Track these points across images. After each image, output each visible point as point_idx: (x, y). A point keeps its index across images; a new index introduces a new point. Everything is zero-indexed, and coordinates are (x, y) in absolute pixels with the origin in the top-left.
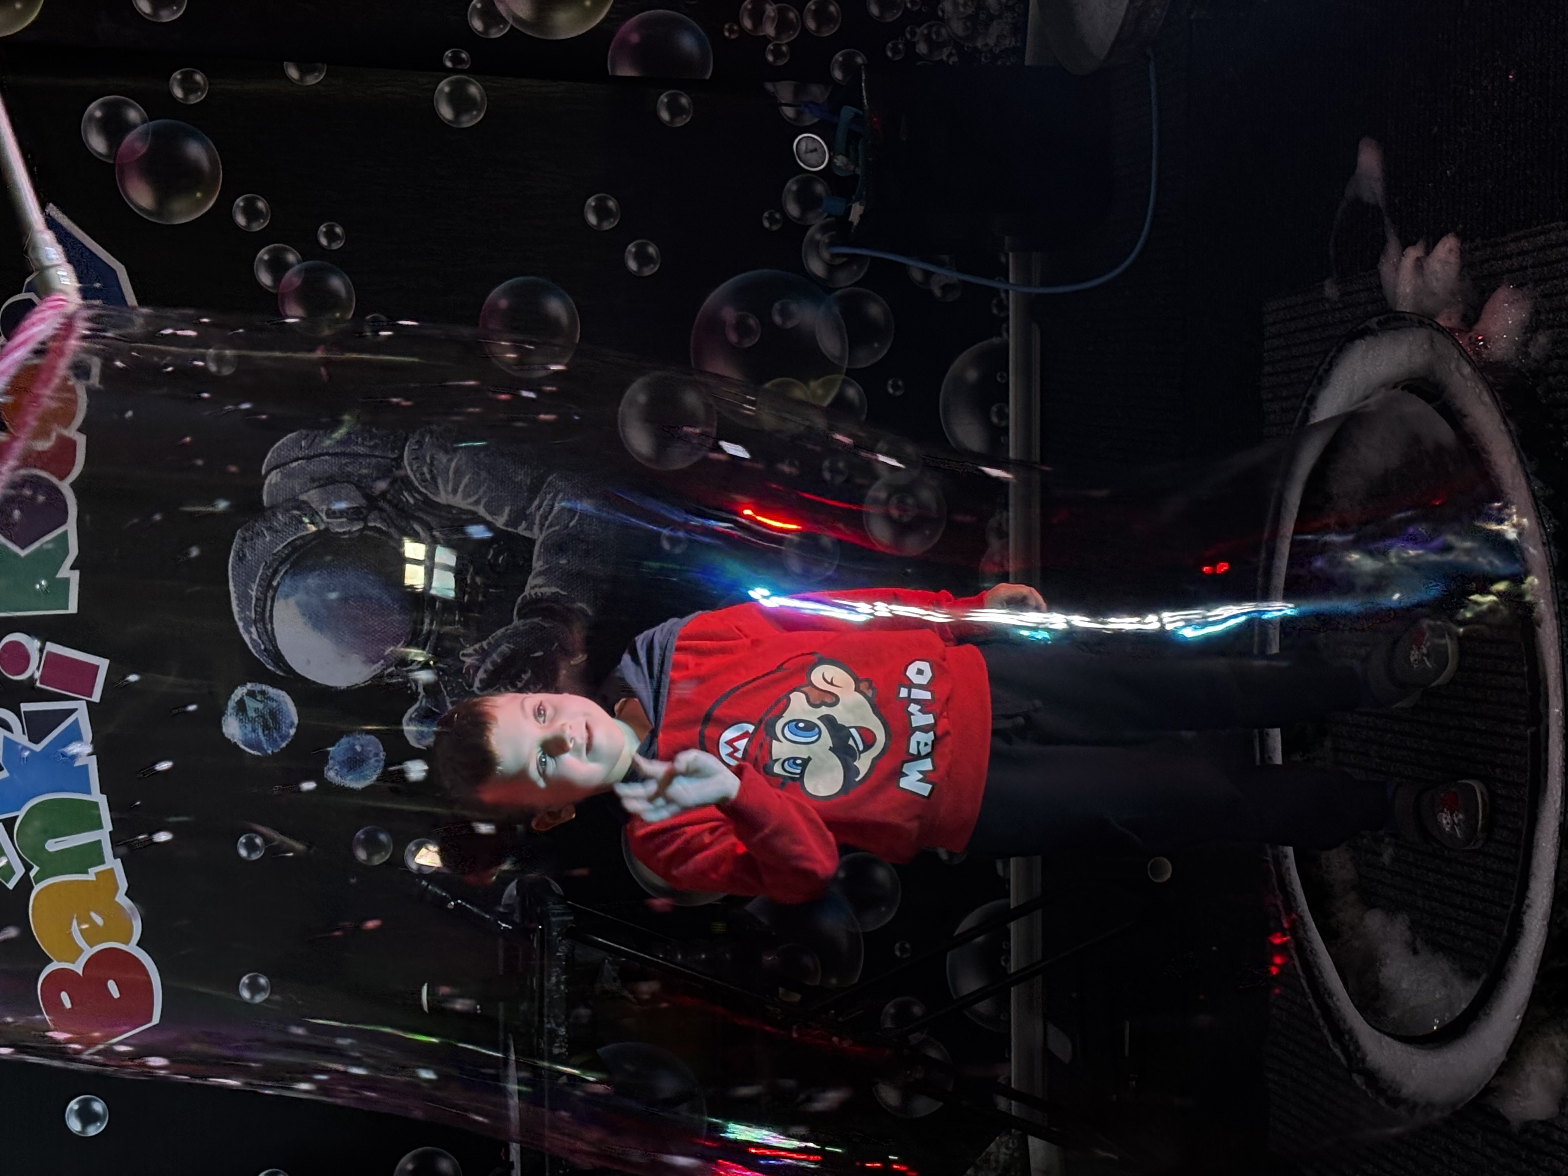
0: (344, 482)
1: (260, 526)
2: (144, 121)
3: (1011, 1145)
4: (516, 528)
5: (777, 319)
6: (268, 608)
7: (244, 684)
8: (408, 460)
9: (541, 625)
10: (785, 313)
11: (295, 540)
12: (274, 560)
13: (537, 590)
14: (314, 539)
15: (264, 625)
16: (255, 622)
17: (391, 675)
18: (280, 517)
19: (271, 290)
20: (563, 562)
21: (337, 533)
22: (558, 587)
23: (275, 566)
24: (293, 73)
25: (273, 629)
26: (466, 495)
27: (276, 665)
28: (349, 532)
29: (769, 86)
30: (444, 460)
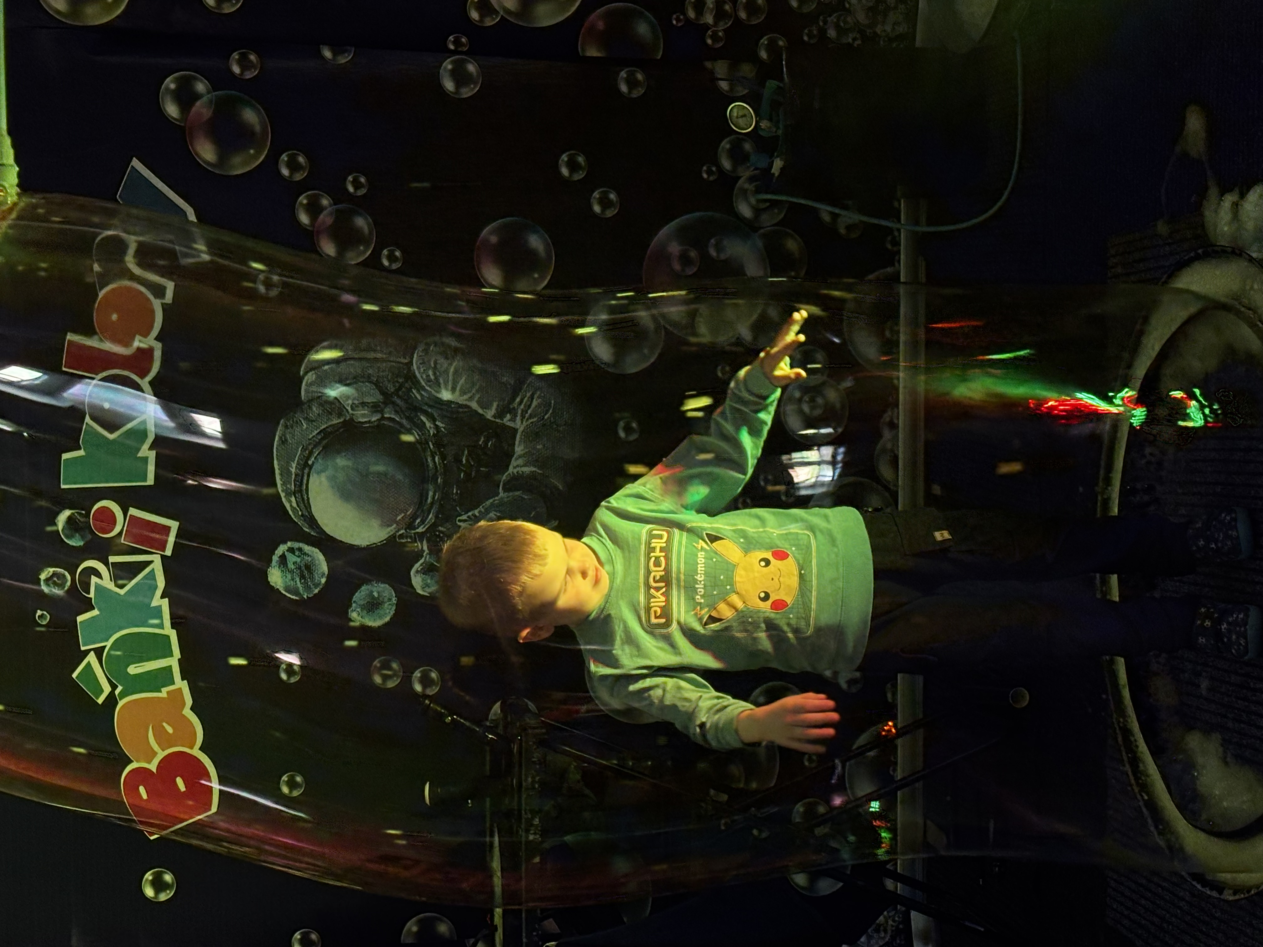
0: (366, 382)
1: (299, 416)
2: (208, 93)
3: (897, 919)
4: (503, 420)
5: (713, 253)
6: (305, 481)
7: (285, 543)
8: (416, 364)
9: (522, 497)
10: (719, 248)
11: (327, 427)
12: (310, 444)
13: (518, 469)
14: (340, 428)
15: (302, 496)
16: (294, 494)
17: (401, 536)
18: (314, 409)
19: (308, 228)
20: (539, 447)
21: (360, 422)
22: (535, 467)
23: (310, 448)
24: (327, 54)
25: (308, 499)
26: (463, 393)
27: (311, 527)
28: (369, 422)
29: (708, 65)
30: (446, 365)
